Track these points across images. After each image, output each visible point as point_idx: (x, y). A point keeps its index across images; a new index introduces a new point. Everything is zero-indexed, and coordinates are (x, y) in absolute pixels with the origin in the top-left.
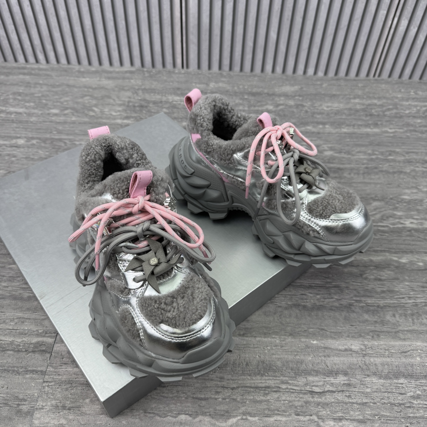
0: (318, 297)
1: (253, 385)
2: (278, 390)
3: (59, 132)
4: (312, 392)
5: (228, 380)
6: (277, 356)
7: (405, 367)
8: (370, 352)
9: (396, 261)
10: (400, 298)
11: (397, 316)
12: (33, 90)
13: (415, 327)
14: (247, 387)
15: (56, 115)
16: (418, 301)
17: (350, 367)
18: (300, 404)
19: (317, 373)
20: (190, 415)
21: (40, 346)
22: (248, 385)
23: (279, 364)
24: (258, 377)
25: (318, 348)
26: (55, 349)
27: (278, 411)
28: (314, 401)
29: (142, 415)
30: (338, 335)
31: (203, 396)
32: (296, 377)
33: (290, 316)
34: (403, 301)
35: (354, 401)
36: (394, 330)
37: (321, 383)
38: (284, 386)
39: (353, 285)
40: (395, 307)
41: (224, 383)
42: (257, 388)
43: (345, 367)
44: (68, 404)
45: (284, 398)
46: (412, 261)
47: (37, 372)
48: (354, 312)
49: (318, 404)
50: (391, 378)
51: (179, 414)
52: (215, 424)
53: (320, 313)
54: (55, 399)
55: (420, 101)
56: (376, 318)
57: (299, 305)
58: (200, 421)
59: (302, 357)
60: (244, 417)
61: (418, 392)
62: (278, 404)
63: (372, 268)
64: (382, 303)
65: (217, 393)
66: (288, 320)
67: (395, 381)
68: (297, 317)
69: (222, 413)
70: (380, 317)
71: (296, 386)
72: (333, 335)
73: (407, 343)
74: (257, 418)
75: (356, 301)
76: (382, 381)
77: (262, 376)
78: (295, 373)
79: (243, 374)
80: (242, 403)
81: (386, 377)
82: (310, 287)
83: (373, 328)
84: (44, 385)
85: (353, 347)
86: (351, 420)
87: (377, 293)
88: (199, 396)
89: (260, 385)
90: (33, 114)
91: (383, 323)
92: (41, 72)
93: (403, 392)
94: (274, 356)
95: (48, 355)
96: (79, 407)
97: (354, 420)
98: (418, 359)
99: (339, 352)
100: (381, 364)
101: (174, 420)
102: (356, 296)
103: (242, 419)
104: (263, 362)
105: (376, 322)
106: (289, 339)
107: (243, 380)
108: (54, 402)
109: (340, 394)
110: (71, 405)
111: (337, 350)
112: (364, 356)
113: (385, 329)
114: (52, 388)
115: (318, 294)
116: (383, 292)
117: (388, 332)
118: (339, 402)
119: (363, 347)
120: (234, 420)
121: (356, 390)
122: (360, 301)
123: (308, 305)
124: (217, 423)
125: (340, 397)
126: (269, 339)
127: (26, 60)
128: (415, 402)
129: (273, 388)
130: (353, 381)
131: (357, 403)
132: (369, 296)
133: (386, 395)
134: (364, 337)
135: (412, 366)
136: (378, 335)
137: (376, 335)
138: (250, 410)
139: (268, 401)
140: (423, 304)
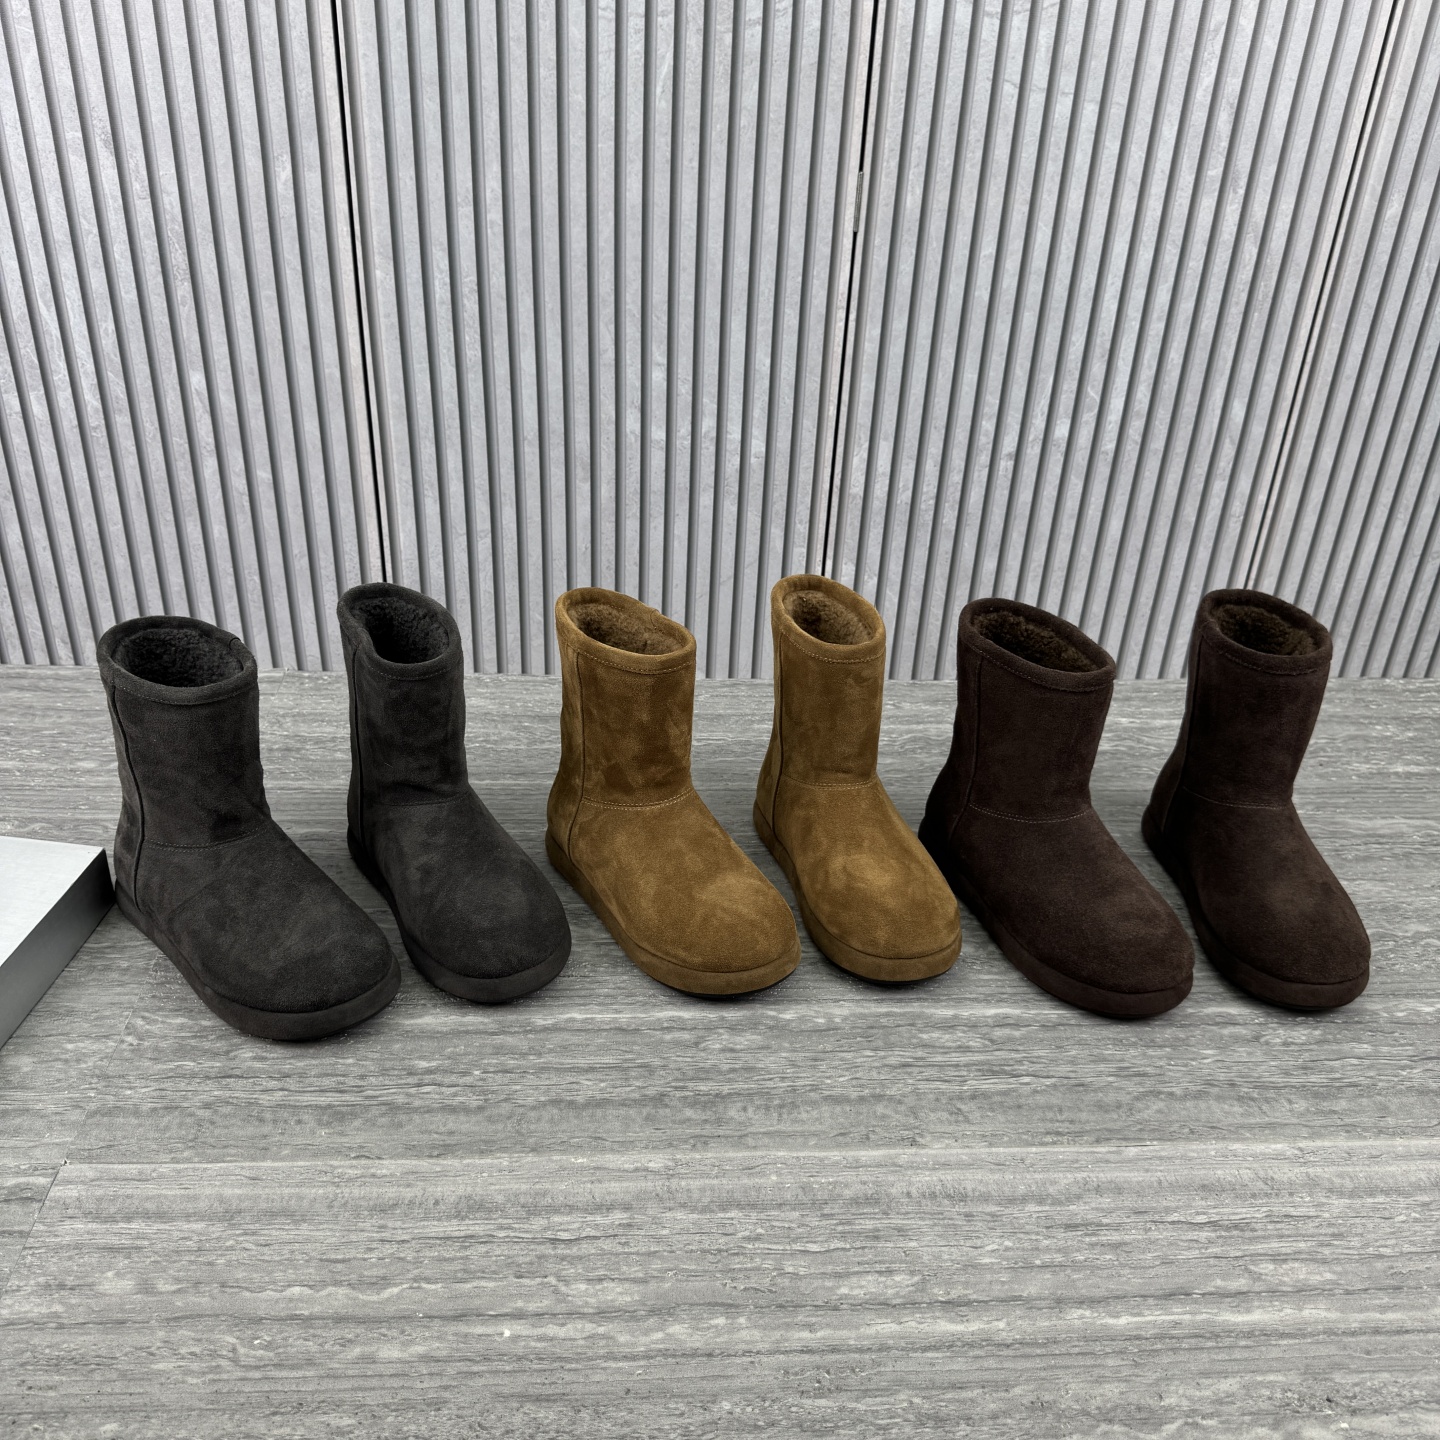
0: (602, 1085)
1: (442, 1235)
2: (489, 1239)
3: (95, 807)
4: (554, 1241)
5: (395, 1229)
6: (497, 1187)
7: (746, 1192)
8: (683, 1171)
9: (773, 1018)
10: (764, 1080)
11: (750, 1110)
12: (38, 723)
13: (781, 1127)
14: (429, 1238)
15: (89, 772)
16: (800, 1083)
17: (638, 1198)
18: (528, 1259)
19: (572, 1209)
20: (310, 1287)
21: (22, 1190)
22: (433, 1235)
23: (500, 1199)
24: (455, 1222)
25: (582, 1168)
26: (51, 1194)
27: (483, 1272)
28: (556, 1256)
29: (216, 1291)
30: (626, 1146)
31: (340, 1257)
32: (528, 1219)
33: (539, 1120)
34: (770, 1084)
35: (635, 1250)
36: (740, 1133)
37: (576, 1226)
38: (502, 1234)
39: (676, 1061)
40: (749, 1095)
41: (386, 1235)
42: (448, 1238)
43: (628, 1198)
44: (70, 1281)
45: (497, 1253)
46: (804, 1016)
47: (11, 1233)
48: (666, 1106)
49: (563, 1258)
50: (713, 1211)
51: (289, 1286)
52: (357, 1298)
53: (599, 1112)
54: (44, 1275)
55: (900, 723)
56: (708, 1115)
57: (561, 1101)
58: (329, 1295)
59: (548, 1186)
60: (415, 1285)
61: (760, 1231)
62: (484, 1262)
63: (721, 1031)
64: (726, 1089)
65: (370, 1250)
66: (532, 1127)
67: (722, 1215)
68: (551, 1121)
69: (374, 1280)
70: (715, 1112)
71: (527, 1232)
72: (616, 1146)
73: (759, 1153)
74: (440, 1285)
75: (676, 1088)
76: (695, 1216)
77: (463, 1219)
78: (529, 1213)
79: (425, 1219)
80: (414, 1263)
81: (705, 1210)
82: (591, 1069)
83: (698, 1131)
84: (24, 1253)
85: (651, 1165)
86: (620, 1280)
87: (720, 1072)
88: (333, 1257)
89: (457, 1234)
90: (36, 771)
91: (719, 1122)
92: (60, 685)
93: (731, 1231)
94: (493, 1187)
95: (36, 1205)
96: (91, 1285)
97: (627, 1279)
98: (774, 1178)
99: (621, 1174)
100: (699, 1189)
101: (278, 1295)
102: (677, 1080)
103: (411, 1288)
104: (469, 1198)
105: (706, 1121)
106: (530, 1158)
107: (424, 1227)
108: (41, 1280)
109: (608, 1241)
110: (77, 1283)
111: (619, 1170)
112: (670, 1177)
113: (721, 1133)
114: (40, 1258)
115: (602, 1081)
116: (733, 1070)
117: (726, 1137)
118: (603, 1254)
119: (670, 1163)
120: (395, 1290)
121: (642, 1233)
122: (683, 1088)
123: (580, 1099)
124: (361, 1296)
125: (607, 1245)
126: (489, 1161)
127: (27, 660)
128: (750, 1246)
129: (481, 1237)
130: (639, 1218)
131: (637, 1254)
132: (702, 1079)
133: (697, 1237)
134: (676, 1147)
135: (758, 1189)
136: (706, 1143)
137: (702, 1142)
138: (428, 1273)
139: (467, 1258)
140: (808, 1088)
